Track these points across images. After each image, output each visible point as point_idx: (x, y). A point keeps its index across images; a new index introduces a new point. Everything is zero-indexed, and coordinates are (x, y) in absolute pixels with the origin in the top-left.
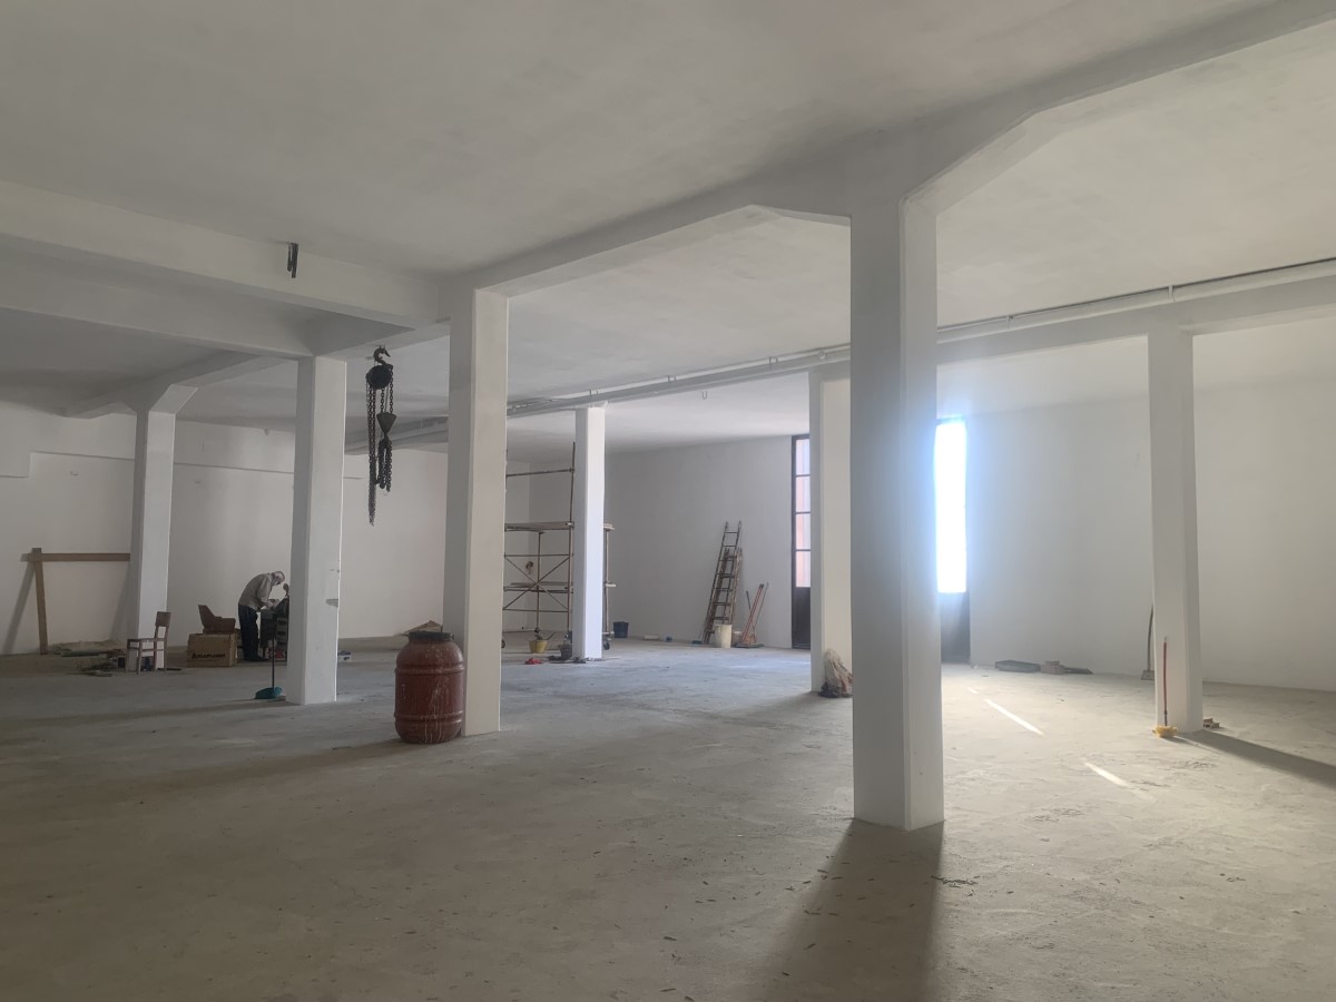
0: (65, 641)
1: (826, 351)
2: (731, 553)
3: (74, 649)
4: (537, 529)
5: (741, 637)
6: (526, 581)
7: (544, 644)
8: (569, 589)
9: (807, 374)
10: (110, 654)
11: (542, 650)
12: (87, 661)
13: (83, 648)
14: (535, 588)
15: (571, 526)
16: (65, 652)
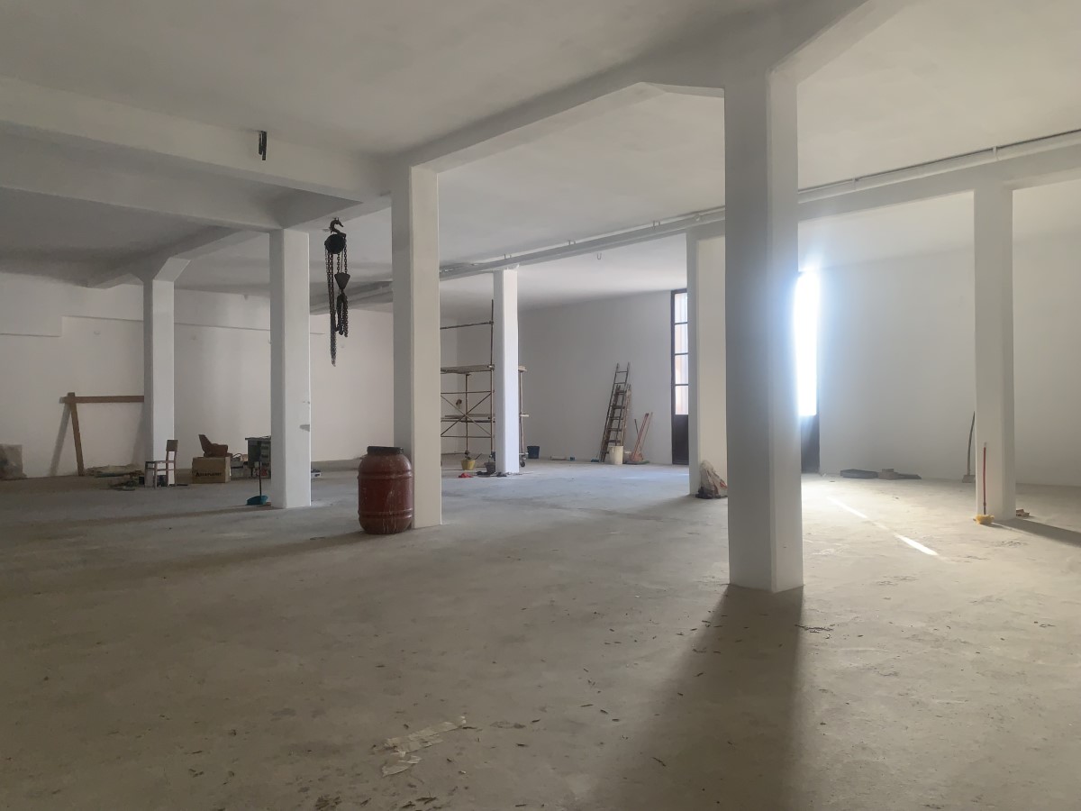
0: (97, 465)
1: (702, 214)
2: (621, 389)
3: (104, 472)
4: (465, 372)
5: (630, 456)
6: (457, 413)
7: (473, 463)
8: (492, 419)
9: (684, 235)
10: (132, 474)
11: (471, 467)
12: (115, 480)
13: (111, 471)
14: (465, 419)
15: (492, 368)
16: (97, 473)
